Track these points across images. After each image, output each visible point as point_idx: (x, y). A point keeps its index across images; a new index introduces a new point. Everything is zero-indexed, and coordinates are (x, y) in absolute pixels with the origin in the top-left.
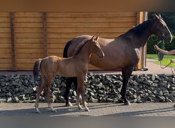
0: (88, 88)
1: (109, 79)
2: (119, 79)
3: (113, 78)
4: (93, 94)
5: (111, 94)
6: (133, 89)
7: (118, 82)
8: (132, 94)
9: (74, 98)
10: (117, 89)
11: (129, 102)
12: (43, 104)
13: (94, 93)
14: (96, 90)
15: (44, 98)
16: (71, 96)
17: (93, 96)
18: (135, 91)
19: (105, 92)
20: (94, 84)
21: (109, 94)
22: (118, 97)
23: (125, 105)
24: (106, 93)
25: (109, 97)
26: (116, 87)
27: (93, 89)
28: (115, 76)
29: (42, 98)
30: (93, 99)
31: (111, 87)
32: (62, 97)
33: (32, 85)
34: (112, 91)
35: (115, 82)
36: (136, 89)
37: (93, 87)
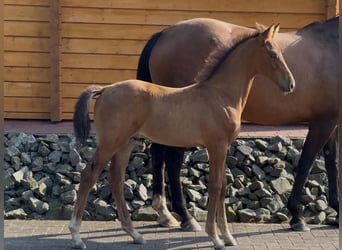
0: (184, 175)
1: (246, 150)
2: (275, 152)
3: (258, 147)
4: (196, 195)
5: (252, 195)
6: (315, 183)
7: (272, 159)
8: (313, 197)
9: (139, 206)
10: (268, 182)
11: (303, 222)
12: (42, 223)
13: (200, 191)
14: (205, 182)
15: (46, 206)
16: (130, 201)
17: (196, 202)
18: (323, 188)
19: (234, 191)
20: (200, 166)
21: (246, 196)
22: (272, 207)
23: (292, 230)
24: (237, 194)
25: (244, 206)
26: (267, 174)
27: (195, 181)
28: (264, 143)
29: (39, 206)
30: (197, 209)
31: (252, 176)
32: (103, 203)
33: (10, 163)
34: (255, 188)
35: (263, 159)
36: (324, 184)
37: (196, 173)
